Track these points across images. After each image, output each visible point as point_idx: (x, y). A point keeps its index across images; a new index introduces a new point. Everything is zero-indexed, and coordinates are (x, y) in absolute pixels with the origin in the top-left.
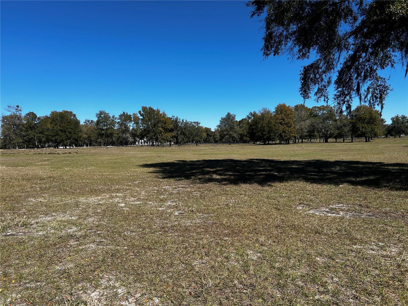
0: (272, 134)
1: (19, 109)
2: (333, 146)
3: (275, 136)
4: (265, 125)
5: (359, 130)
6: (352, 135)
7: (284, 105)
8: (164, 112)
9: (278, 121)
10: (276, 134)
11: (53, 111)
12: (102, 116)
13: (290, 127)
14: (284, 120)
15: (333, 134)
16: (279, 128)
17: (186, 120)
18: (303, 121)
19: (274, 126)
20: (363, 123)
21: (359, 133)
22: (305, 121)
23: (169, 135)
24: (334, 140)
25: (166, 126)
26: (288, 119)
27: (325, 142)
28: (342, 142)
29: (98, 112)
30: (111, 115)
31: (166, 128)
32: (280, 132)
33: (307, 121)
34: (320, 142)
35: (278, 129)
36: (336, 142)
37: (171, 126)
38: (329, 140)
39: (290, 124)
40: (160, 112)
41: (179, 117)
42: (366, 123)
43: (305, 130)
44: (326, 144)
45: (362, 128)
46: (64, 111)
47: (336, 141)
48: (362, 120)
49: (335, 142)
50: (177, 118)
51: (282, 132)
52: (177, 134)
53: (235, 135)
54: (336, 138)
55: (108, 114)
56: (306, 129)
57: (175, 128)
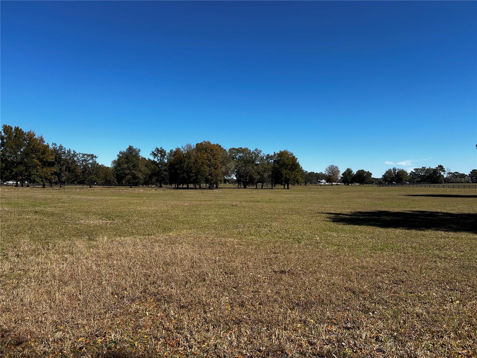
3: (201, 178)
6: (272, 182)
8: (41, 137)
14: (210, 160)
15: (254, 179)
23: (48, 171)
25: (45, 157)
31: (44, 160)
37: (51, 158)
38: (248, 186)
40: (35, 135)
41: (64, 146)
42: (289, 170)
44: (244, 190)
48: (285, 166)
50: (60, 146)
52: (60, 169)
53: (139, 175)
54: (256, 183)
57: (56, 161)
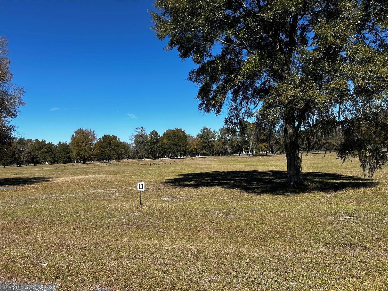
1: (143, 129)
11: (168, 129)
12: (205, 131)
29: (202, 128)
30: (212, 130)
46: (176, 129)
55: (210, 129)
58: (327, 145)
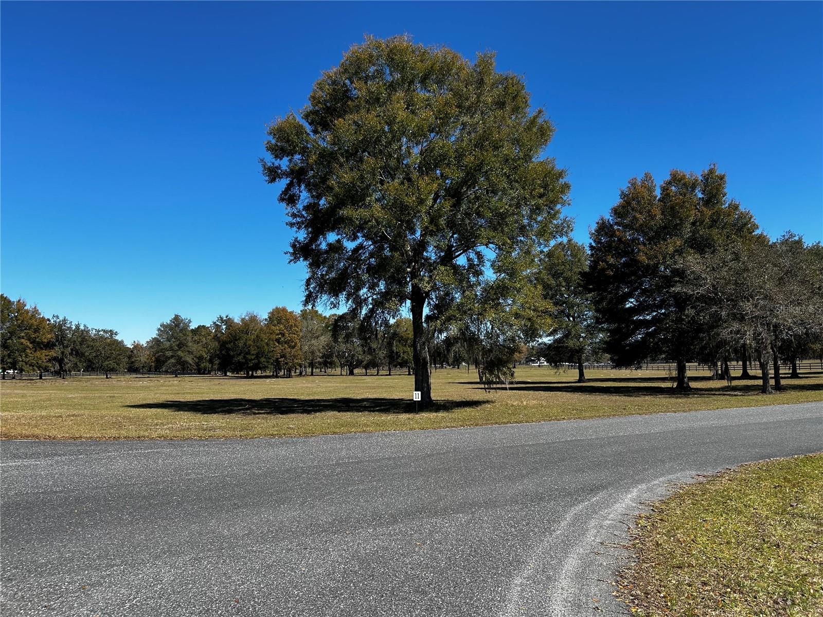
0: (263, 360)
2: (362, 381)
3: (268, 362)
4: (250, 342)
5: (400, 356)
6: (389, 364)
7: (284, 310)
8: (35, 308)
9: (274, 337)
10: (270, 359)
13: (294, 347)
14: (283, 335)
15: (362, 362)
16: (275, 349)
17: (85, 326)
18: (315, 338)
19: (267, 344)
20: (405, 345)
21: (399, 361)
22: (318, 338)
23: (43, 356)
24: (364, 371)
25: (38, 337)
26: (290, 333)
27: (349, 375)
28: (375, 375)
31: (37, 340)
32: (277, 356)
33: (322, 338)
34: (341, 375)
35: (273, 351)
36: (366, 375)
37: (49, 336)
38: (356, 371)
39: (293, 343)
40: (25, 306)
41: (69, 318)
42: (409, 346)
43: (318, 354)
44: (351, 377)
45: (404, 352)
47: (366, 373)
48: (403, 340)
49: (364, 375)
50: (65, 320)
51: (281, 356)
52: (63, 353)
53: (189, 359)
54: (366, 367)
56: (319, 351)
57: (57, 341)
58: (173, 361)
